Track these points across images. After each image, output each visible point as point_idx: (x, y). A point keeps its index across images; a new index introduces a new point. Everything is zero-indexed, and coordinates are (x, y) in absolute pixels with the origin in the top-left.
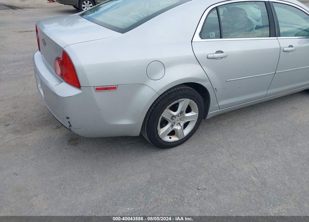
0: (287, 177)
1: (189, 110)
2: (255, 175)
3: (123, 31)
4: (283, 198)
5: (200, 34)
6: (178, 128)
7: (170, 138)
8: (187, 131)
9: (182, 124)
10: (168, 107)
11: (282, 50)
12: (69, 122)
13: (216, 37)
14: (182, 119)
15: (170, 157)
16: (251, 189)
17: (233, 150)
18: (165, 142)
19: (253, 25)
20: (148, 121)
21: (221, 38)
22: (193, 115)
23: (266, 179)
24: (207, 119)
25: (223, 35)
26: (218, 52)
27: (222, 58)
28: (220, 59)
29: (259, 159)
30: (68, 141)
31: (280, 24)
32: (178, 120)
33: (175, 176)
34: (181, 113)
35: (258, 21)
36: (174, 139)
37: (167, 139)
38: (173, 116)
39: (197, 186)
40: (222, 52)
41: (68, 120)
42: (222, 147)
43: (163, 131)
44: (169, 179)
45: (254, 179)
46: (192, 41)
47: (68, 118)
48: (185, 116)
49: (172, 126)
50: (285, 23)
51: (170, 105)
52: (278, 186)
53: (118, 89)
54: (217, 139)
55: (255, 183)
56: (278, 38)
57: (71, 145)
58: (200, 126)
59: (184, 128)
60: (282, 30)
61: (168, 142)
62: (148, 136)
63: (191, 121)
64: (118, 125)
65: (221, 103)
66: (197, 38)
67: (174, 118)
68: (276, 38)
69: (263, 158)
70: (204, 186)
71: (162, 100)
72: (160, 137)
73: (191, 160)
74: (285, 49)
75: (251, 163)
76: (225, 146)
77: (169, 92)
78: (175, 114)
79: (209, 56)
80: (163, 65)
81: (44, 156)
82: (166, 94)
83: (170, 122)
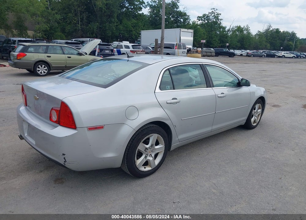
0: (237, 187)
1: (157, 143)
2: (214, 189)
3: (106, 86)
4: (236, 201)
5: (160, 87)
6: (150, 159)
7: (145, 168)
8: (157, 161)
9: (153, 155)
10: (142, 141)
11: (217, 97)
12: (64, 158)
13: (171, 89)
14: (153, 151)
15: (147, 184)
16: (213, 198)
17: (195, 173)
18: (141, 171)
19: (193, 80)
20: (127, 154)
21: (174, 89)
22: (160, 147)
23: (223, 190)
24: (171, 150)
25: (175, 87)
26: (173, 99)
27: (177, 103)
28: (175, 104)
29: (216, 177)
30: (54, 181)
31: (213, 79)
32: (150, 152)
33: (154, 196)
34: (152, 146)
35: (196, 77)
36: (148, 168)
37: (142, 169)
38: (146, 149)
39: (172, 201)
40: (176, 99)
41: (64, 156)
42: (185, 172)
43: (139, 162)
44: (150, 199)
45: (214, 191)
46: (155, 92)
47: (64, 154)
48: (155, 148)
49: (146, 157)
50: (216, 78)
51: (144, 139)
52: (232, 193)
53: (105, 127)
54: (181, 167)
55: (215, 193)
56: (213, 88)
57: (57, 183)
58: (166, 159)
59: (155, 159)
60: (215, 83)
61: (143, 171)
62: (128, 167)
63: (160, 152)
64: (104, 158)
65: (180, 137)
66: (158, 90)
67: (147, 151)
68: (211, 88)
69: (218, 176)
70: (178, 200)
71: (138, 136)
72: (137, 167)
73: (163, 184)
74: (219, 95)
75: (210, 181)
76: (188, 171)
77: (142, 129)
78: (147, 146)
79: (168, 102)
80: (137, 109)
81: (35, 195)
82: (140, 131)
83: (144, 153)
